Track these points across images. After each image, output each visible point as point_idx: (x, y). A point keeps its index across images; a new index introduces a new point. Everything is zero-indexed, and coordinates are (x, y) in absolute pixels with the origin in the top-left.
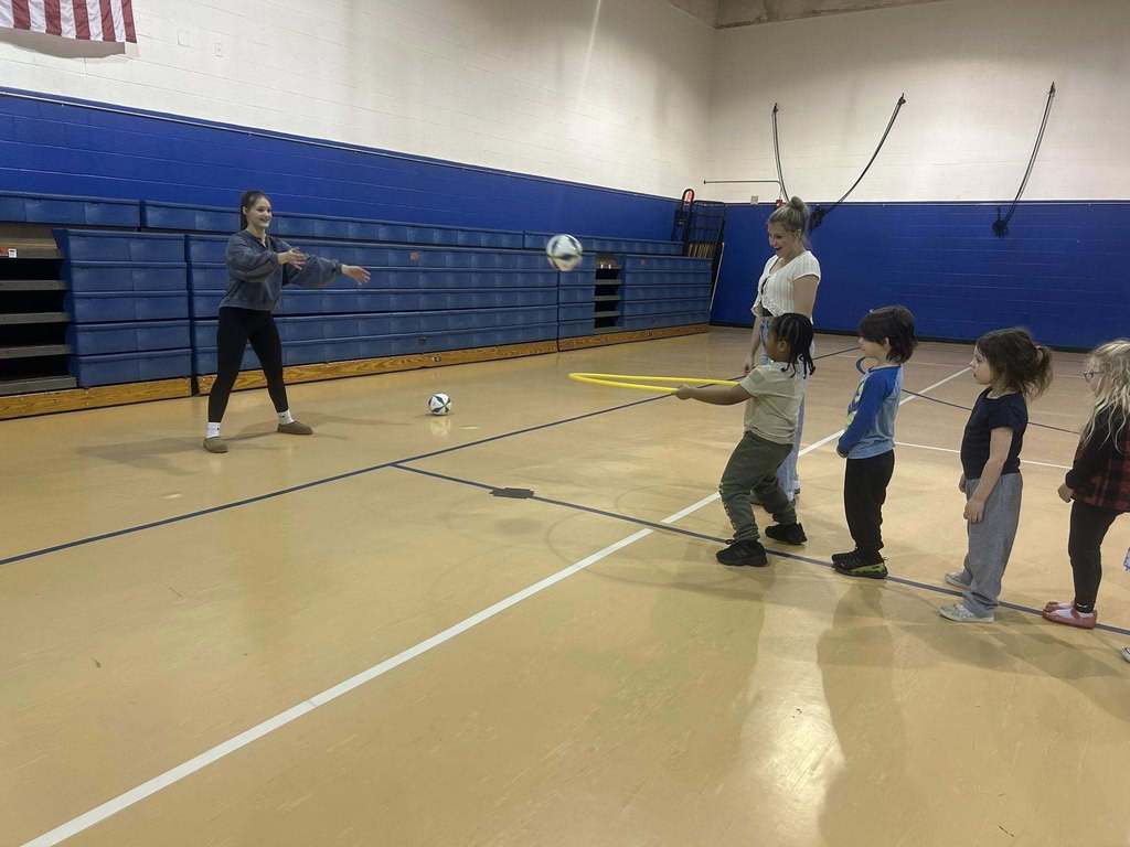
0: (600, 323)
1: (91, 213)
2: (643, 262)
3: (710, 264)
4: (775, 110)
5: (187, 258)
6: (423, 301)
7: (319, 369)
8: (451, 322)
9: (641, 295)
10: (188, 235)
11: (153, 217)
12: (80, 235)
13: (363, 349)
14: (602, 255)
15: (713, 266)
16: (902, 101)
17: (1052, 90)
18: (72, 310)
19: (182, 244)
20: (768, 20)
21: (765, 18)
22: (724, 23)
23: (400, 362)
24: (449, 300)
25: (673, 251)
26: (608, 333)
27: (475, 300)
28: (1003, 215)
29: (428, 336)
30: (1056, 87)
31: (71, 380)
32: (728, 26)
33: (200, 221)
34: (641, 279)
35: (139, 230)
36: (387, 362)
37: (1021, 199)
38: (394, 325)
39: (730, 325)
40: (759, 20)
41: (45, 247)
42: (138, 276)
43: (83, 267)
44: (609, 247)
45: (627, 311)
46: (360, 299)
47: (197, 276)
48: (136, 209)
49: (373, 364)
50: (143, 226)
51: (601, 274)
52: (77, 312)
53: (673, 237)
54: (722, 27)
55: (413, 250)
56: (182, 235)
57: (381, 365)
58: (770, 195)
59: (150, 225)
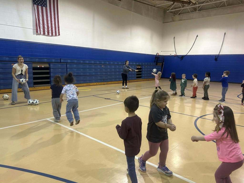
0: (137, 77)
1: (53, 60)
2: (146, 66)
3: (161, 67)
4: (174, 38)
5: (67, 67)
6: (104, 74)
7: (86, 84)
8: (109, 77)
9: (146, 72)
10: (67, 63)
11: (62, 61)
12: (52, 64)
13: (94, 81)
15: (162, 67)
16: (197, 36)
17: (225, 34)
18: (50, 75)
19: (66, 65)
20: (173, 22)
21: (172, 21)
22: (165, 22)
23: (100, 83)
24: (109, 73)
25: (154, 64)
26: (139, 79)
27: (113, 73)
28: (217, 57)
29: (105, 79)
30: (226, 33)
32: (166, 23)
33: (69, 61)
34: (146, 70)
35: (60, 63)
36: (98, 83)
37: (220, 54)
38: (99, 77)
39: (166, 78)
40: (171, 22)
41: (47, 66)
42: (60, 70)
43: (52, 68)
44: (140, 64)
45: (143, 75)
46: (94, 73)
47: (68, 70)
48: (60, 60)
49: (95, 84)
52: (51, 75)
53: (155, 62)
54: (164, 23)
55: (103, 65)
56: (66, 63)
57: (97, 84)
58: (173, 54)
59: (62, 62)
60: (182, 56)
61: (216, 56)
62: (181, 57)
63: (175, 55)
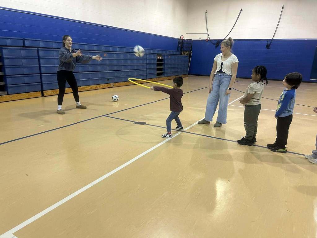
0: (158, 74)
1: (9, 42)
2: (170, 57)
4: (206, 13)
5: (38, 56)
6: (108, 68)
8: (116, 74)
9: (169, 66)
10: (38, 48)
11: (27, 43)
12: (6, 49)
13: (91, 82)
14: (158, 55)
15: (189, 58)
16: (241, 10)
17: (283, 7)
18: (4, 71)
19: (36, 51)
23: (102, 86)
24: (115, 68)
25: (178, 53)
26: (161, 78)
27: (123, 68)
28: (269, 43)
29: (109, 78)
30: (284, 6)
31: (6, 92)
33: (41, 44)
34: (169, 62)
35: (23, 47)
36: (98, 86)
37: (274, 38)
38: (100, 75)
39: (193, 75)
42: (24, 61)
43: (7, 58)
44: (160, 53)
45: (165, 71)
46: (90, 68)
47: (42, 61)
48: (22, 41)
49: (94, 87)
50: (24, 46)
51: (158, 60)
52: (6, 72)
53: (178, 50)
55: (105, 53)
57: (96, 87)
58: (205, 37)
59: (26, 46)
60: (218, 41)
61: (268, 41)
62: (217, 43)
63: (207, 39)
